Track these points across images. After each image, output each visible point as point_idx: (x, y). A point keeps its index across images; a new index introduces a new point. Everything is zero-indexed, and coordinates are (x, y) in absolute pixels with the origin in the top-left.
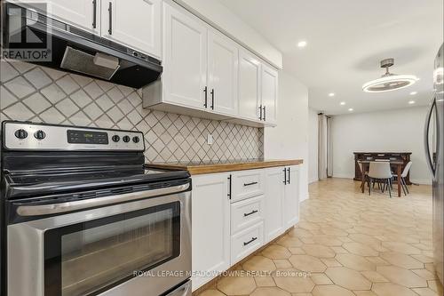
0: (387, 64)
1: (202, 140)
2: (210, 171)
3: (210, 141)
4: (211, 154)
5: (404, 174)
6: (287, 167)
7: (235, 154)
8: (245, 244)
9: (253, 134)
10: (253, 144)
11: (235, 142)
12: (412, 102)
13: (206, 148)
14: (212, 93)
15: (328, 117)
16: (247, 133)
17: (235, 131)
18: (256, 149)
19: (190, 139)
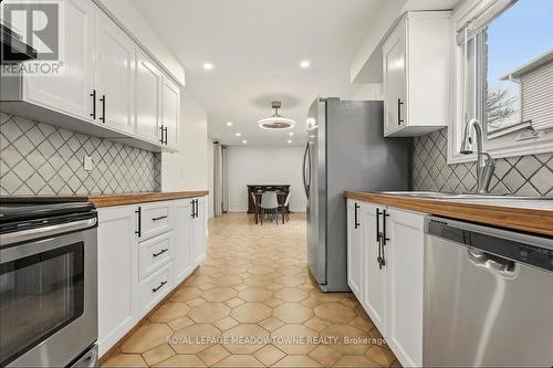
0: (276, 106)
1: (75, 164)
2: (116, 203)
3: (89, 165)
4: (89, 184)
5: (286, 205)
6: (195, 199)
7: (124, 185)
8: (154, 290)
9: (147, 160)
10: (147, 172)
11: (123, 169)
12: (290, 141)
13: (83, 175)
14: (103, 100)
15: (223, 147)
16: (140, 157)
17: (123, 154)
18: (151, 179)
19: (56, 160)
